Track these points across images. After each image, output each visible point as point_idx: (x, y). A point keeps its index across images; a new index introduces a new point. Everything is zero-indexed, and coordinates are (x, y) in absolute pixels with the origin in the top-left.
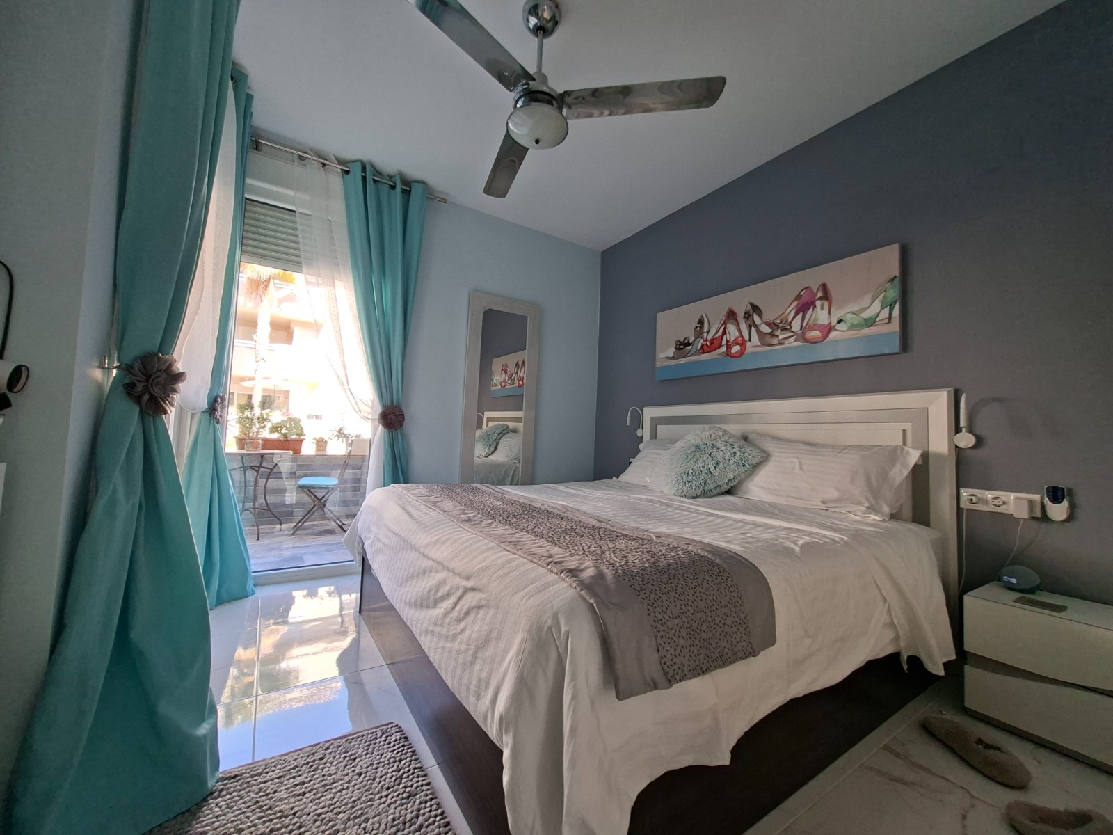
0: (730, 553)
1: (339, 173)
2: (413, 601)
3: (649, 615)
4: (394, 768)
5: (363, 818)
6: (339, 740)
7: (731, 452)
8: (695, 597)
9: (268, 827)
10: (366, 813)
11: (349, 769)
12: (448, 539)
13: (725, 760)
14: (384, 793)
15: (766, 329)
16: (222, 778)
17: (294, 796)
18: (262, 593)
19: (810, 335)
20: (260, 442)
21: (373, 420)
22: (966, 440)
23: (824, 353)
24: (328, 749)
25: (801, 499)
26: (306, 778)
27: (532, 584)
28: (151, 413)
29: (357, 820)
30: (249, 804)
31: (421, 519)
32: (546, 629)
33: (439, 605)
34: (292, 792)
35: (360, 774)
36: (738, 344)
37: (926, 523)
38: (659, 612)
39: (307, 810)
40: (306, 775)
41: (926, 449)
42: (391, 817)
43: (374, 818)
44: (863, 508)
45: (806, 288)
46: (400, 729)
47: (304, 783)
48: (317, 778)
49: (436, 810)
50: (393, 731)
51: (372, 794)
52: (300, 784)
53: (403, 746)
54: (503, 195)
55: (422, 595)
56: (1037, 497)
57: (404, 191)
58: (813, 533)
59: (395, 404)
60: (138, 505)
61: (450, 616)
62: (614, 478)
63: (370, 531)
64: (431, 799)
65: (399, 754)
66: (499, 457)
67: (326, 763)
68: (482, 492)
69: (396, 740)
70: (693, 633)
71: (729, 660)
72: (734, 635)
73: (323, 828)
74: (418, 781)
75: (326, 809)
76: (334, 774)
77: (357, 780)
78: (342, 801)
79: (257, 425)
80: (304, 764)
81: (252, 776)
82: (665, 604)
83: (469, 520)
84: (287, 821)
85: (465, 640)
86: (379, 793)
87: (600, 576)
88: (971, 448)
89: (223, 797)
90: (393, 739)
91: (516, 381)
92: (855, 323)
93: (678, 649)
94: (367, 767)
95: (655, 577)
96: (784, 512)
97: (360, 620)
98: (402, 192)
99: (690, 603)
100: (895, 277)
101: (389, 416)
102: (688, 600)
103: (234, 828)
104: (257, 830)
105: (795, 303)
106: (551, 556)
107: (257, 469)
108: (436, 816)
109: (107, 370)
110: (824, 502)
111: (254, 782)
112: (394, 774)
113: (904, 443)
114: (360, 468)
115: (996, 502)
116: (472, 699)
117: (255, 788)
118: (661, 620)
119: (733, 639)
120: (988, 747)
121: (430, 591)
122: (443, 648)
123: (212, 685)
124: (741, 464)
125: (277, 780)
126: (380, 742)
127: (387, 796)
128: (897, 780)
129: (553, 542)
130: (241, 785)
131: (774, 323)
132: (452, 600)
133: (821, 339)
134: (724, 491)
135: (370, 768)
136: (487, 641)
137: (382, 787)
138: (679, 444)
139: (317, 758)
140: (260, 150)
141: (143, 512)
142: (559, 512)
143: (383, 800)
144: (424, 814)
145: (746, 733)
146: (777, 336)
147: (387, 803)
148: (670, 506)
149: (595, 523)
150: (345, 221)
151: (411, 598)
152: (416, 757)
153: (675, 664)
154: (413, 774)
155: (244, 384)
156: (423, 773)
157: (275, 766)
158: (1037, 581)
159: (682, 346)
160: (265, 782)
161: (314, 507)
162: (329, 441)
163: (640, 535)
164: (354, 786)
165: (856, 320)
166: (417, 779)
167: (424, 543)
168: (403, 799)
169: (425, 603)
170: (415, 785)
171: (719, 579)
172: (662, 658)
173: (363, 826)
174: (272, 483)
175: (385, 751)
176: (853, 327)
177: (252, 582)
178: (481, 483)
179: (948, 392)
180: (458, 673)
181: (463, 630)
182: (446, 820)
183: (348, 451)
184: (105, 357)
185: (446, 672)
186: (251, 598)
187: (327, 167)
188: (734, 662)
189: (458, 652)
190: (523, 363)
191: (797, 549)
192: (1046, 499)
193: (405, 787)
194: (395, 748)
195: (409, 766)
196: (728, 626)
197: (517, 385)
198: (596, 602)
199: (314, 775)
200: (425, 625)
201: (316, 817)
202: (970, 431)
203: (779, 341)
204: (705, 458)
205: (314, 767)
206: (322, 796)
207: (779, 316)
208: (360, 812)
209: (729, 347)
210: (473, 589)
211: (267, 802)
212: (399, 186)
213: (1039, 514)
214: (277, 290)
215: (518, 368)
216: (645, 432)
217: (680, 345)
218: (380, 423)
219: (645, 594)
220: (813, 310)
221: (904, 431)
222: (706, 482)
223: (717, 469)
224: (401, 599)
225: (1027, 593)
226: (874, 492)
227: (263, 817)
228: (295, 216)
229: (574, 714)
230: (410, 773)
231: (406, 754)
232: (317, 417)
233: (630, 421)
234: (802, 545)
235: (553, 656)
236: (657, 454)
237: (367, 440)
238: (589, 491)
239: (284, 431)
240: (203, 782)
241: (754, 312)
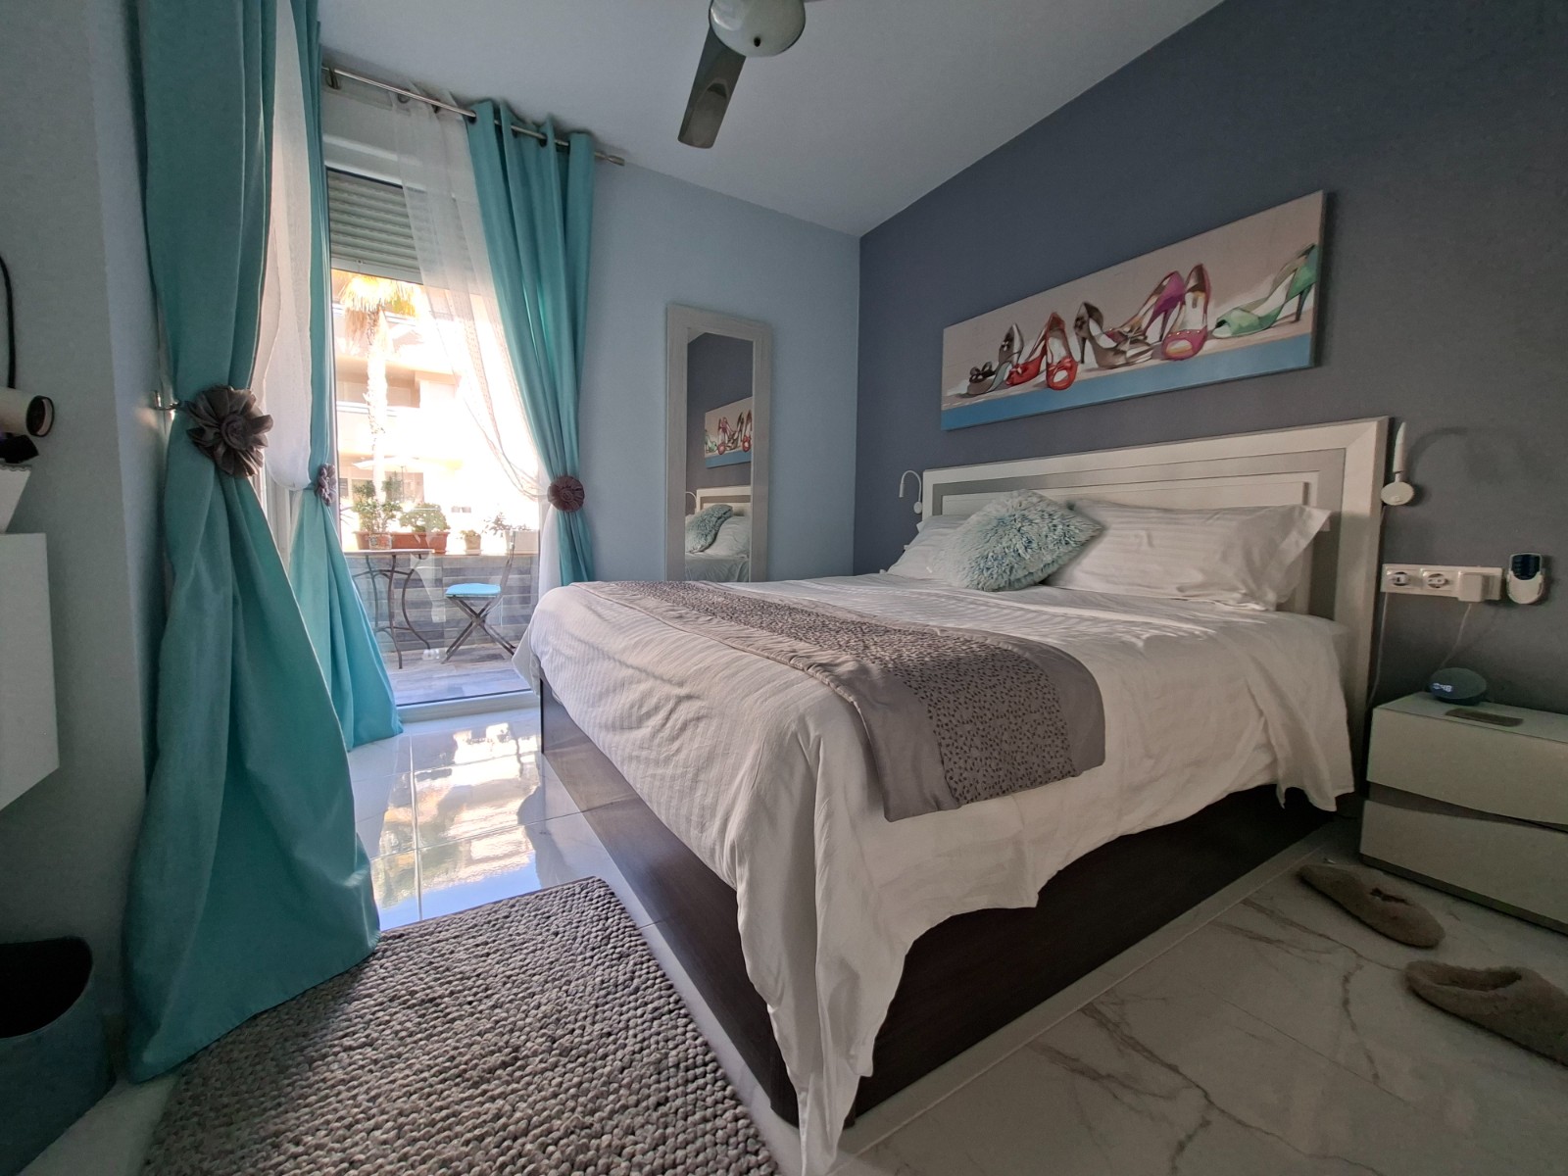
0: (1045, 647)
1: (458, 121)
2: (610, 722)
3: (931, 717)
4: (599, 927)
5: (564, 980)
6: (527, 897)
7: (1050, 525)
8: (994, 699)
9: (446, 990)
10: (568, 975)
11: (542, 928)
12: (652, 640)
13: (1032, 901)
14: (588, 954)
15: (1107, 343)
16: (385, 937)
17: (476, 957)
18: (412, 732)
19: (1173, 348)
20: (389, 536)
21: (540, 498)
22: (1399, 493)
23: (1194, 374)
24: (513, 906)
25: (1149, 587)
26: (489, 937)
27: (769, 683)
28: (231, 472)
29: (556, 983)
30: (422, 965)
31: (614, 620)
32: (789, 734)
33: (646, 724)
34: (473, 952)
35: (556, 934)
36: (1066, 369)
37: (1329, 615)
38: (945, 715)
39: (493, 972)
40: (488, 934)
41: (1338, 510)
42: (598, 979)
43: (578, 979)
44: (1237, 595)
45: (1171, 274)
46: (603, 884)
47: (487, 943)
48: (503, 938)
49: (655, 972)
50: (595, 887)
51: (572, 955)
52: (482, 944)
53: (609, 902)
54: (708, 144)
55: (622, 714)
56: (1497, 572)
57: (559, 148)
58: (1164, 626)
59: (569, 474)
60: (231, 600)
61: (661, 735)
62: (882, 571)
63: (548, 643)
64: (649, 960)
65: (604, 912)
66: (718, 551)
67: (512, 922)
68: (698, 589)
69: (600, 896)
70: (991, 743)
71: (1039, 780)
72: (1047, 749)
73: (515, 990)
74: (631, 941)
75: (517, 971)
76: (524, 933)
77: (553, 940)
78: (536, 962)
79: (383, 515)
80: (485, 923)
81: (421, 936)
82: (952, 705)
83: (681, 617)
84: (470, 983)
85: (681, 763)
86: (581, 953)
87: (863, 671)
88: (1407, 504)
89: (388, 957)
90: (596, 896)
91: (740, 443)
92: (1245, 324)
93: (970, 761)
94: (565, 926)
95: (939, 673)
96: (1124, 604)
97: (543, 760)
98: (558, 150)
99: (987, 705)
100: (1313, 247)
101: (563, 491)
102: (985, 702)
103: (406, 989)
104: (434, 992)
105: (1154, 300)
106: (794, 651)
107: (389, 574)
108: (656, 978)
109: (162, 412)
110: (1180, 589)
111: (425, 942)
112: (599, 933)
113: (1306, 501)
114: (528, 572)
115: (1435, 581)
116: (694, 832)
117: (428, 949)
118: (947, 725)
119: (1045, 754)
120: (1387, 898)
121: (632, 707)
122: (654, 776)
123: (359, 828)
124: (1063, 542)
125: (453, 940)
126: (579, 898)
127: (592, 957)
128: (1260, 938)
129: (796, 638)
130: (409, 945)
131: (1120, 333)
132: (662, 714)
133: (1191, 353)
134: (1038, 580)
135: (568, 927)
136: (710, 759)
137: (585, 947)
138: (974, 518)
139: (500, 916)
140: (338, 88)
141: (240, 607)
142: (805, 609)
143: (587, 961)
144: (640, 976)
145: (1059, 872)
146: (1124, 352)
147: (592, 965)
148: (962, 600)
149: (855, 618)
150: (476, 200)
151: (607, 719)
152: (627, 915)
153: (965, 779)
154: (623, 933)
155: (360, 465)
156: (636, 932)
157: (449, 925)
158: (1483, 687)
159: (981, 377)
160: (438, 942)
161: (471, 625)
162: (483, 536)
163: (920, 629)
164: (549, 947)
165: (1246, 320)
166: (629, 939)
167: (621, 647)
168: (612, 960)
169: (626, 724)
170: (627, 945)
171: (1029, 677)
172: (948, 771)
173: (564, 988)
174: (412, 594)
175: (586, 909)
176: (1239, 332)
177: (398, 718)
178: (697, 580)
179: (1380, 425)
180: (674, 803)
181: (678, 751)
182: (669, 982)
183: (511, 547)
184: (156, 392)
185: (659, 804)
186: (398, 737)
187: (441, 113)
188: (1046, 782)
189: (673, 778)
190: (749, 416)
191: (1140, 644)
192: (1511, 573)
193: (615, 948)
194: (599, 904)
195: (618, 924)
196: (1039, 736)
197: (741, 448)
198: (857, 700)
199: (499, 934)
200: (627, 750)
201: (504, 979)
202: (1407, 480)
203: (1126, 359)
204: (1011, 535)
205: (497, 926)
206: (511, 957)
207: (1129, 321)
208: (560, 974)
209: (1050, 374)
210: (689, 697)
211: (443, 963)
212: (551, 141)
213: (1496, 595)
214: (390, 327)
215: (742, 423)
216: (925, 507)
217: (978, 375)
218: (550, 501)
219: (925, 692)
220: (1181, 308)
221: (1307, 486)
222: (1012, 568)
223: (1029, 550)
224: (594, 723)
225: (1464, 704)
226: (1256, 574)
227: (439, 979)
228: (403, 195)
229: (829, 836)
230: (620, 932)
231: (613, 911)
232: (464, 510)
233: (905, 489)
234: (1148, 638)
235: (800, 769)
236: (942, 535)
237: (534, 533)
238: (847, 587)
239: (420, 523)
240: (361, 940)
241: (1090, 316)
